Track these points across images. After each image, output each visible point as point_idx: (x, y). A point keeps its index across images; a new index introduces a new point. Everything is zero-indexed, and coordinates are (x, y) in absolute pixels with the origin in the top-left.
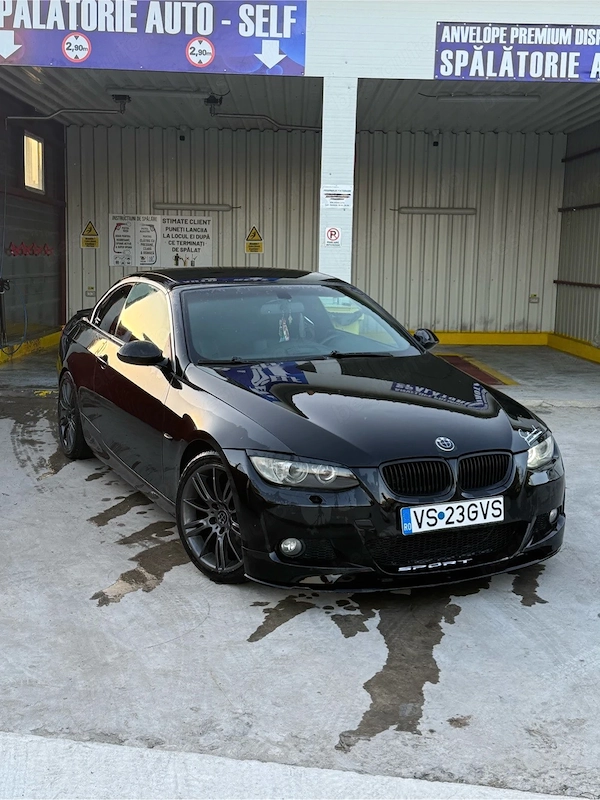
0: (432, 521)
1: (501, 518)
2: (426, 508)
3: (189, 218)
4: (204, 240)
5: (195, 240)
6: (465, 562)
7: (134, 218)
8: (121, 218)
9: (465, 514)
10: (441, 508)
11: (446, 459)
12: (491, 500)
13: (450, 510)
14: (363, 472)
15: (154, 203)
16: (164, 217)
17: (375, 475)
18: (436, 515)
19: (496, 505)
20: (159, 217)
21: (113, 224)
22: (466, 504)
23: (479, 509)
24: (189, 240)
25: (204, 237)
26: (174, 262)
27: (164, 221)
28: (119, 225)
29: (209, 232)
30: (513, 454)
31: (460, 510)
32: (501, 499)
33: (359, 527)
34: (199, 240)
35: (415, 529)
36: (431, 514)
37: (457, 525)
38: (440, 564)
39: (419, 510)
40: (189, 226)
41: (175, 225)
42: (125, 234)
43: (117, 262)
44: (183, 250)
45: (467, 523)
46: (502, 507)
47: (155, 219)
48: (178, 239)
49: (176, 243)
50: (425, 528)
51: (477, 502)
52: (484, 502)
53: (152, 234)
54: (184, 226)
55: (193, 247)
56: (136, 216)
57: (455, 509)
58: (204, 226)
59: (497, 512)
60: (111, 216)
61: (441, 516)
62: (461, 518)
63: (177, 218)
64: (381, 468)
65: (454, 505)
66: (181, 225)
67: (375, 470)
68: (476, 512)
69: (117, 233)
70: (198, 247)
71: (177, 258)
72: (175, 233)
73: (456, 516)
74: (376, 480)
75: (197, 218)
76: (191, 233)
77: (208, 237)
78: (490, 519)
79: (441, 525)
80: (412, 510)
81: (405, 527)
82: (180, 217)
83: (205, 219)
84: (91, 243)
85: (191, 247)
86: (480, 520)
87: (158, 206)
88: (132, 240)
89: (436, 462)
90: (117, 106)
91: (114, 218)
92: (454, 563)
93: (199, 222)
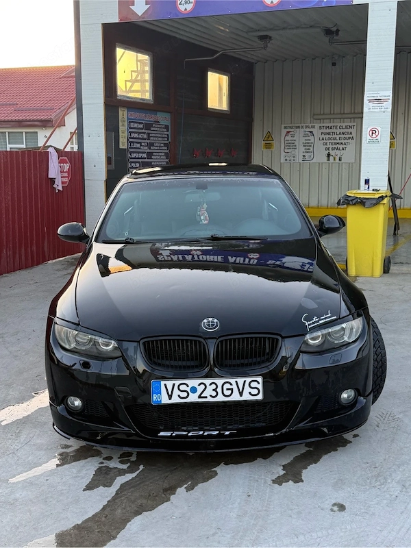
0: (184, 394)
1: (260, 397)
2: (177, 382)
3: (339, 125)
4: (350, 141)
5: (343, 141)
6: (227, 433)
7: (299, 127)
8: (290, 127)
9: (219, 390)
10: (193, 383)
11: (205, 339)
12: (248, 380)
13: (203, 387)
14: (125, 344)
15: (314, 115)
16: (320, 125)
17: (135, 349)
18: (188, 389)
19: (253, 385)
20: (317, 126)
21: (284, 132)
22: (220, 382)
23: (234, 387)
24: (338, 141)
25: (349, 138)
26: (326, 158)
27: (320, 128)
28: (288, 132)
29: (354, 135)
30: (283, 338)
31: (214, 386)
32: (260, 379)
33: (120, 392)
34: (346, 141)
35: (165, 400)
36: (182, 387)
37: (209, 399)
38: (201, 433)
39: (169, 383)
40: (338, 131)
41: (328, 131)
42: (292, 139)
43: (286, 160)
44: (333, 149)
45: (220, 398)
46: (260, 386)
47: (314, 127)
48: (330, 141)
49: (328, 144)
50: (175, 400)
51: (233, 381)
52: (241, 381)
53: (311, 138)
54: (335, 130)
55: (341, 147)
56: (301, 125)
57: (208, 385)
58: (350, 130)
59: (255, 392)
60: (283, 126)
61: (194, 390)
62: (214, 394)
63: (330, 125)
64: (141, 342)
65: (207, 382)
66: (333, 130)
67: (135, 344)
68: (232, 390)
69: (287, 138)
70: (344, 146)
71: (329, 155)
72: (327, 136)
73: (209, 391)
74: (135, 353)
75: (344, 125)
76: (340, 136)
77: (353, 139)
78: (246, 397)
79: (193, 398)
80: (163, 383)
81: (155, 398)
82: (332, 125)
83: (351, 124)
84: (268, 146)
85: (339, 146)
86: (235, 397)
87: (315, 117)
88: (297, 143)
89: (195, 341)
90: (261, 43)
91: (285, 128)
92: (215, 433)
93: (347, 127)
